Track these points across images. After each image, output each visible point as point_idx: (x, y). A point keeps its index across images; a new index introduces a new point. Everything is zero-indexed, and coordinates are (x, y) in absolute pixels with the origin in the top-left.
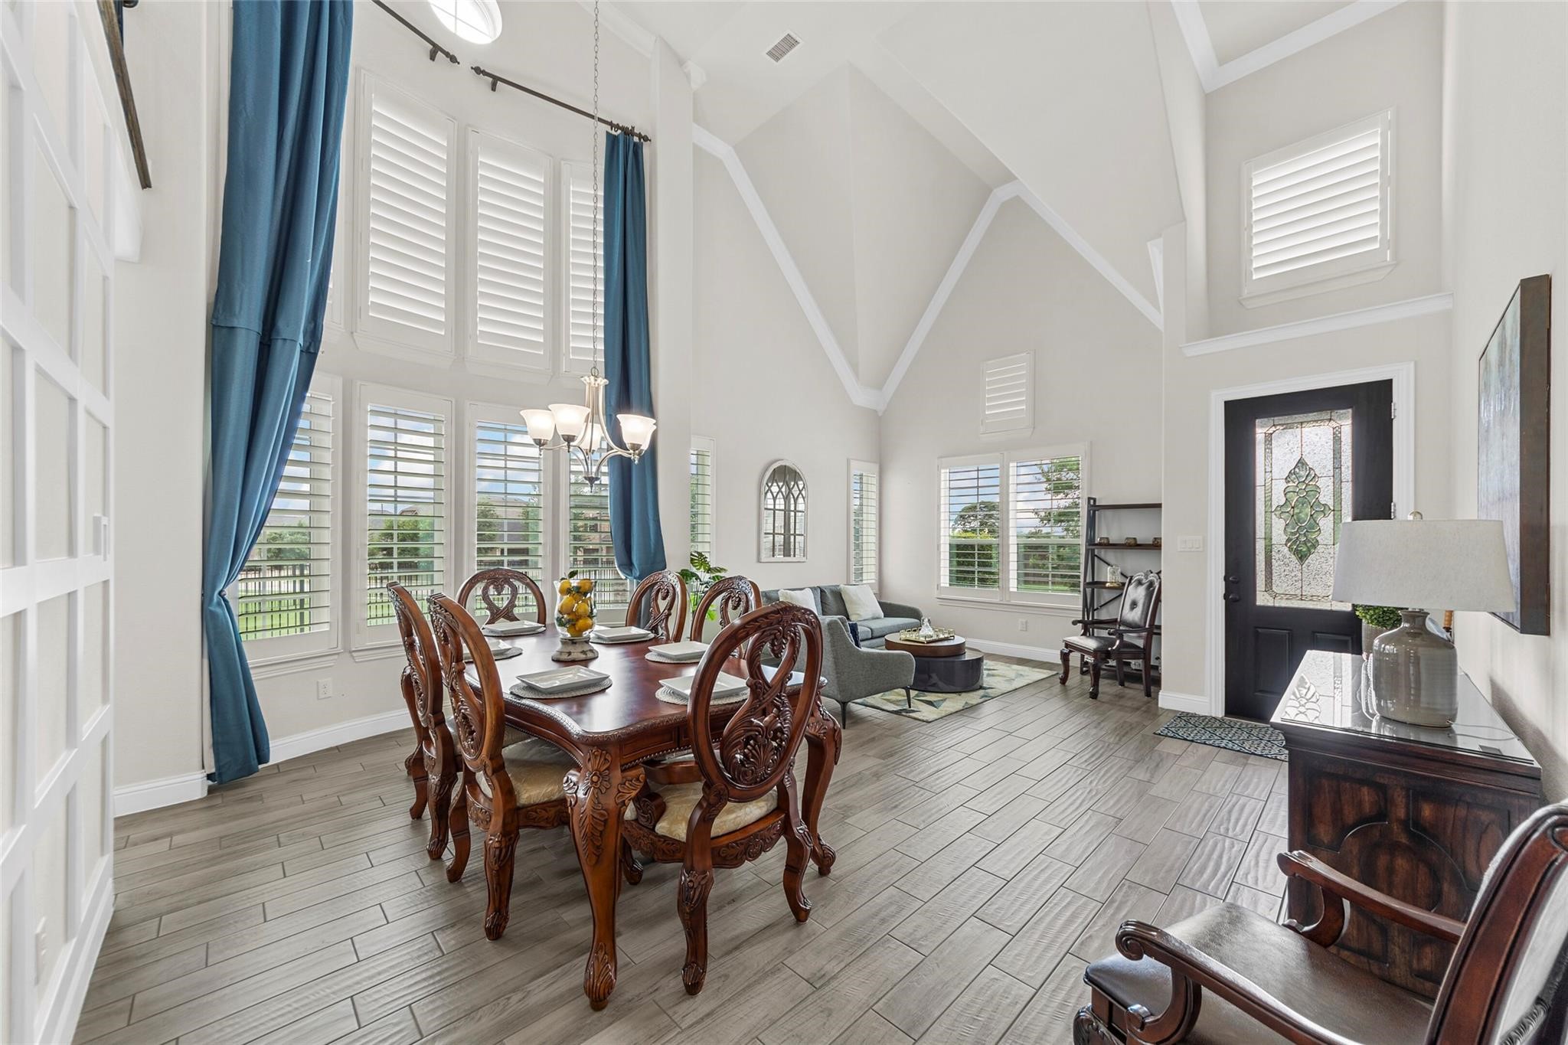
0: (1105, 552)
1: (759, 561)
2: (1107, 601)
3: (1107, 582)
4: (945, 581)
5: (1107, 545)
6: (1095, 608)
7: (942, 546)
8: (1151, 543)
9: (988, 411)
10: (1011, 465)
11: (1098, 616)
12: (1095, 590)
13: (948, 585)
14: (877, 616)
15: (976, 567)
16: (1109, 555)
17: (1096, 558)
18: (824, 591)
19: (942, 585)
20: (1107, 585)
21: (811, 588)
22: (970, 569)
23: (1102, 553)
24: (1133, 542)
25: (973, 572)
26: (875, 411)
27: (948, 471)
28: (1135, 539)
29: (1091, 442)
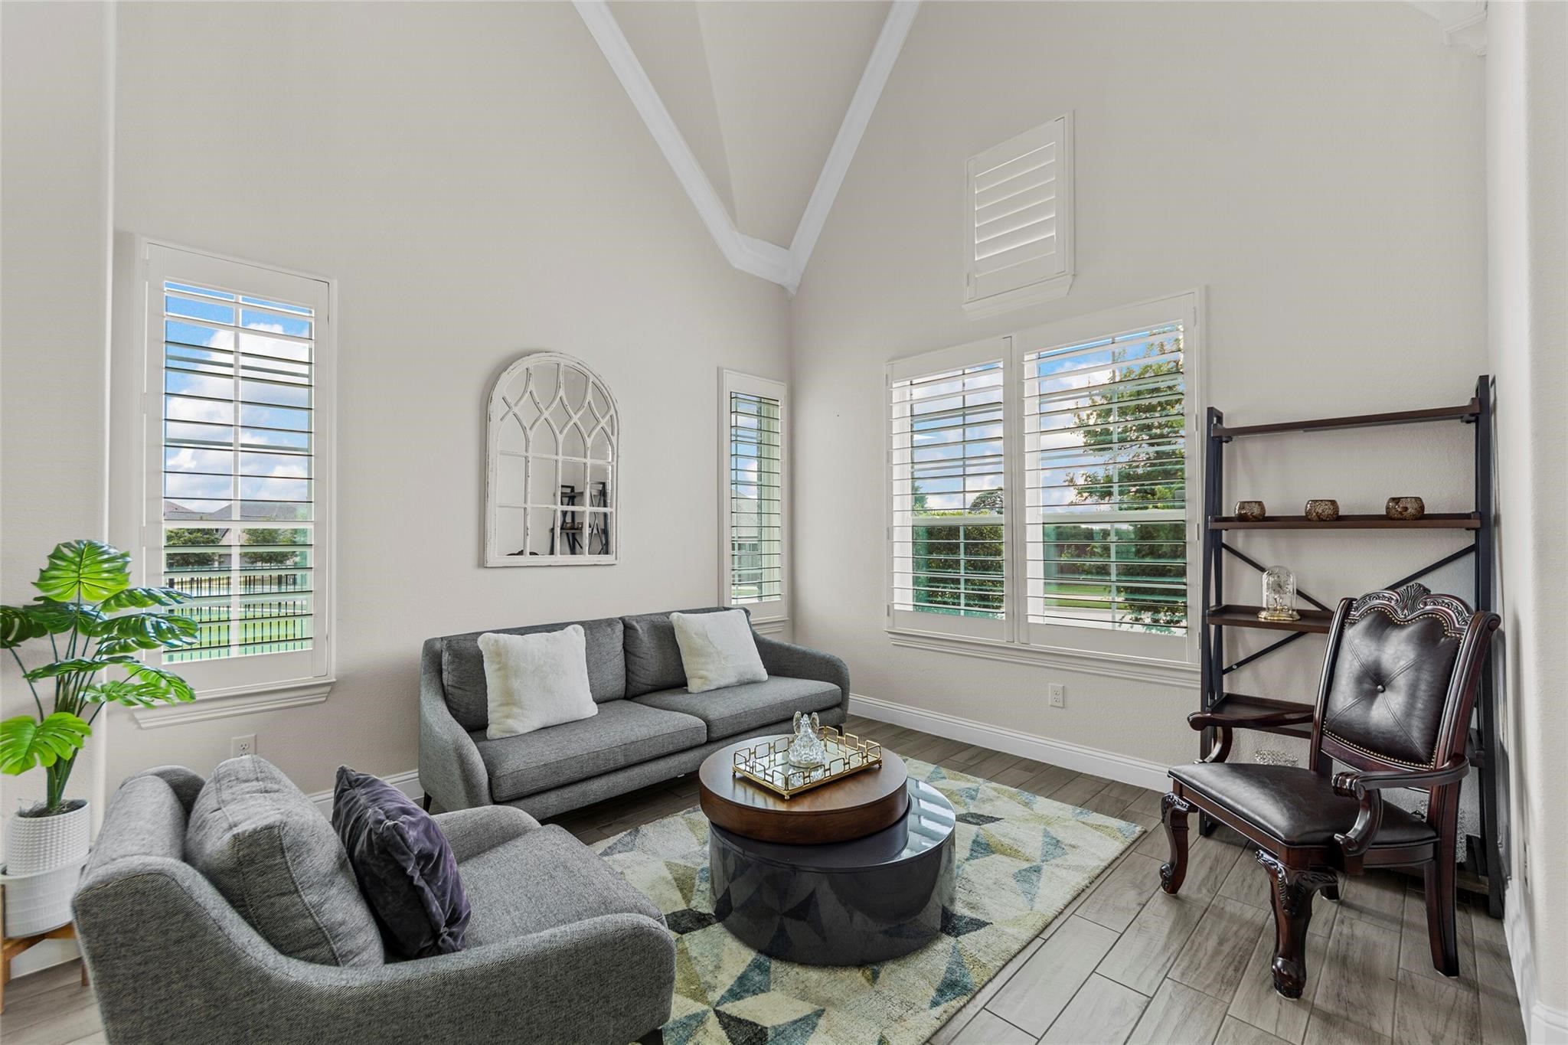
0: (1247, 536)
1: (482, 563)
2: (1255, 652)
3: (1262, 609)
4: (904, 597)
5: (1255, 519)
6: (1225, 667)
7: (896, 531)
8: (1384, 512)
9: (979, 254)
10: (1026, 358)
11: (1231, 686)
12: (1224, 627)
13: (911, 608)
14: (749, 676)
15: (962, 571)
16: (1258, 544)
17: (1224, 550)
18: (633, 628)
19: (897, 607)
20: (1263, 615)
21: (582, 623)
22: (950, 575)
23: (1238, 539)
24: (1328, 510)
25: (957, 581)
26: (782, 289)
27: (908, 383)
28: (1333, 502)
29: (1207, 288)
